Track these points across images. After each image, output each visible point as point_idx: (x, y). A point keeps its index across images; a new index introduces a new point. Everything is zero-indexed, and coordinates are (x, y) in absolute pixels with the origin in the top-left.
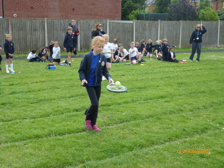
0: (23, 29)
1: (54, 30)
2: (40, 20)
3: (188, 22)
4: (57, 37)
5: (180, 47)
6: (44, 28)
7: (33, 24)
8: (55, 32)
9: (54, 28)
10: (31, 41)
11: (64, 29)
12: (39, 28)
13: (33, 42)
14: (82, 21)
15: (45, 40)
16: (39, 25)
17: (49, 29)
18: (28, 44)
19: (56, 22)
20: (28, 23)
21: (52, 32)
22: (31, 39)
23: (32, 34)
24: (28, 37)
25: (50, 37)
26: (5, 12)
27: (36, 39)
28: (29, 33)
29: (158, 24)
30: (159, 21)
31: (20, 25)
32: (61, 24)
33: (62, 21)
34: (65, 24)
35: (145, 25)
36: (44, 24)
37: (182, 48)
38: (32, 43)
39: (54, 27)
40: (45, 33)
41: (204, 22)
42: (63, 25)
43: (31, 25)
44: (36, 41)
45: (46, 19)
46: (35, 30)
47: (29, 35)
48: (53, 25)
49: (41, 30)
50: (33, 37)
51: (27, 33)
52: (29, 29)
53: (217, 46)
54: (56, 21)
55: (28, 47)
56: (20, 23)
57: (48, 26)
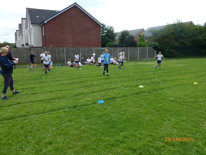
2: (62, 48)
3: (132, 48)
5: (129, 59)
6: (64, 52)
10: (58, 58)
12: (62, 52)
14: (81, 48)
16: (62, 50)
17: (66, 52)
21: (68, 53)
24: (57, 56)
25: (67, 56)
26: (47, 45)
29: (118, 49)
30: (118, 47)
32: (72, 50)
33: (72, 48)
34: (73, 50)
35: (111, 49)
36: (64, 50)
37: (130, 60)
39: (68, 51)
40: (64, 54)
41: (140, 48)
44: (60, 58)
45: (65, 47)
50: (59, 56)
51: (56, 54)
53: (146, 59)
54: (69, 49)
56: (53, 50)
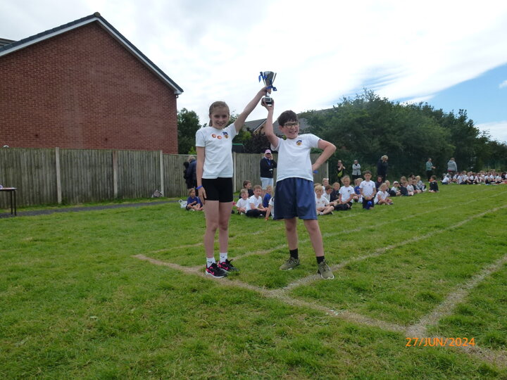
0: (15, 166)
1: (71, 167)
4: (78, 178)
6: (55, 163)
7: (34, 157)
8: (75, 170)
9: (71, 164)
10: (31, 186)
11: (90, 166)
12: (45, 163)
13: (35, 187)
14: (119, 152)
15: (56, 183)
16: (46, 159)
17: (63, 166)
18: (23, 190)
19: (75, 154)
20: (25, 156)
21: (68, 170)
22: (30, 183)
23: (31, 173)
25: (65, 178)
27: (39, 182)
28: (26, 172)
31: (8, 158)
32: (85, 158)
36: (54, 156)
38: (32, 188)
39: (71, 161)
40: (56, 172)
42: (88, 158)
43: (29, 160)
44: (39, 185)
45: (57, 149)
46: (38, 167)
47: (26, 175)
48: (71, 159)
49: (48, 168)
50: (34, 179)
51: (22, 172)
52: (26, 165)
55: (24, 195)
56: (8, 155)
57: (60, 160)
